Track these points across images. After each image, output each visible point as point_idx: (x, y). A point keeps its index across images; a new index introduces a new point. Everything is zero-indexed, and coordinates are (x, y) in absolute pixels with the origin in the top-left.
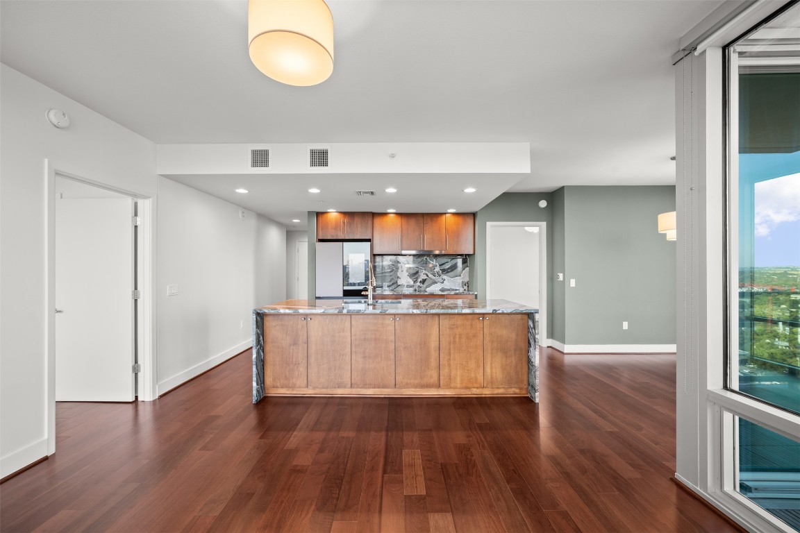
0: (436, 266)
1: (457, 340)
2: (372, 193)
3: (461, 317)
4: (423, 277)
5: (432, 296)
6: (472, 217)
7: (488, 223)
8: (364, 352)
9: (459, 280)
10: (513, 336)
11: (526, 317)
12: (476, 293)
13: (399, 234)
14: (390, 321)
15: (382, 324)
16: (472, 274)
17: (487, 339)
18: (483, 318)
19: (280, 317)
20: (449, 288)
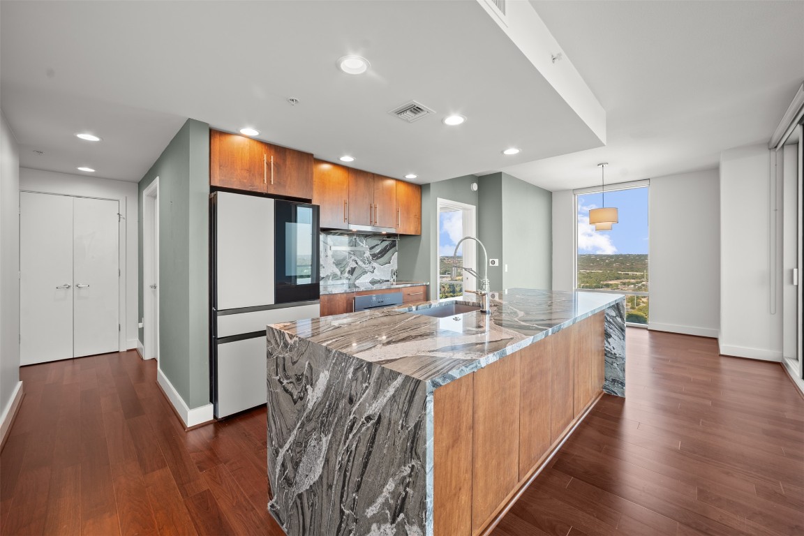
0: (366, 249)
4: (351, 264)
6: (420, 190)
7: (439, 199)
9: (388, 268)
12: (428, 283)
20: (379, 279)
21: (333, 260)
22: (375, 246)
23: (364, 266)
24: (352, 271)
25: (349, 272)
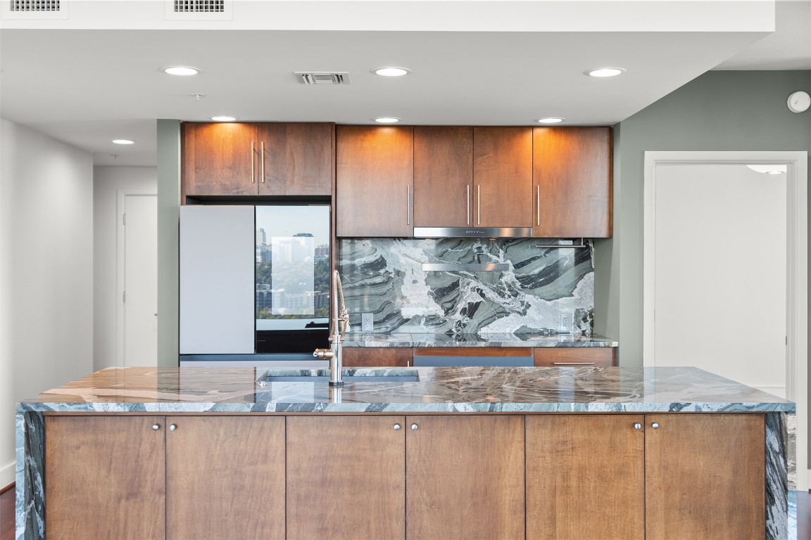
0: (506, 268)
1: (574, 483)
2: (339, 78)
3: (583, 421)
4: (468, 296)
5: (497, 350)
6: (606, 138)
7: (647, 153)
8: (321, 517)
9: (566, 307)
10: (726, 474)
11: (760, 422)
12: (615, 344)
13: (405, 181)
14: (391, 433)
15: (371, 439)
16: (603, 290)
17: (655, 480)
18: (644, 425)
19: (92, 421)
20: (539, 327)
21: (428, 289)
22: (529, 261)
23: (499, 300)
24: (472, 310)
25: (464, 311)
